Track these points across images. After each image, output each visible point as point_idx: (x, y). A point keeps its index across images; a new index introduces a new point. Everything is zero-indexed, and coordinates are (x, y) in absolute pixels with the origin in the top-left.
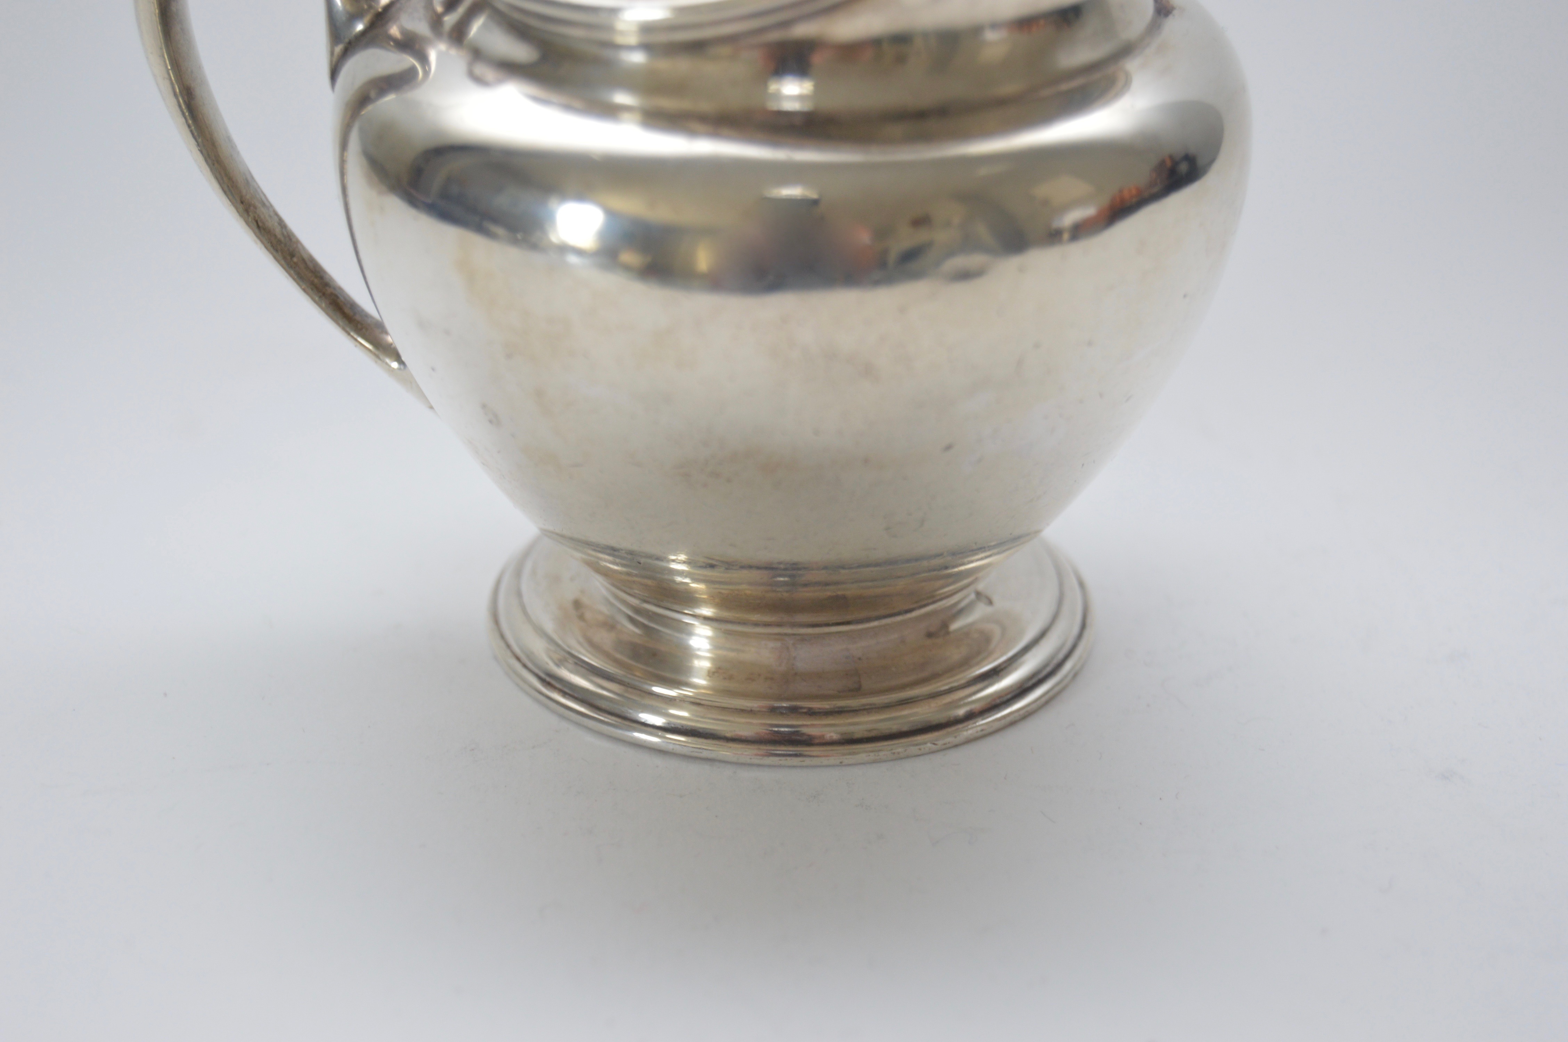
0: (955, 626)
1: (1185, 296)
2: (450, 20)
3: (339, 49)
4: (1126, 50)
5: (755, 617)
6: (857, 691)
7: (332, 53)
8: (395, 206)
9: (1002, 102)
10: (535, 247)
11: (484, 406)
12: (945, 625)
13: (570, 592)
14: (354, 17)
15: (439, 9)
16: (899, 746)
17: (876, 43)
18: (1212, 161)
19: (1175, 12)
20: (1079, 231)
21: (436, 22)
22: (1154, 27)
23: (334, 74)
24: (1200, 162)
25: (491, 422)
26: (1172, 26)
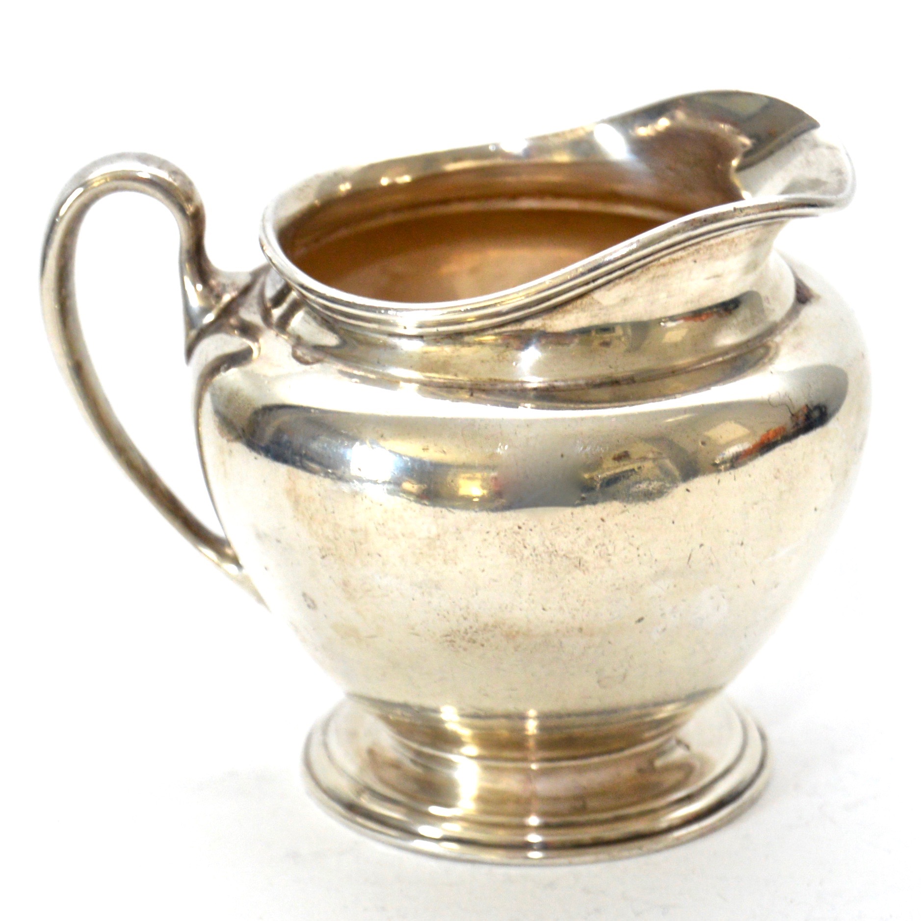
0: (659, 763)
1: (816, 509)
2: (277, 313)
3: (193, 333)
4: (773, 330)
5: (507, 754)
6: (583, 810)
7: (187, 335)
8: (240, 449)
9: (674, 372)
10: (340, 479)
11: (304, 595)
12: (651, 762)
13: (365, 743)
14: (205, 311)
15: (269, 305)
16: (615, 850)
17: (584, 332)
18: (837, 409)
19: (812, 300)
20: (736, 461)
21: (266, 315)
22: (793, 313)
23: (190, 352)
24: (829, 411)
25: (309, 606)
26: (808, 312)
